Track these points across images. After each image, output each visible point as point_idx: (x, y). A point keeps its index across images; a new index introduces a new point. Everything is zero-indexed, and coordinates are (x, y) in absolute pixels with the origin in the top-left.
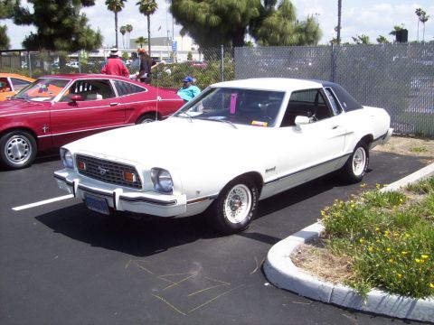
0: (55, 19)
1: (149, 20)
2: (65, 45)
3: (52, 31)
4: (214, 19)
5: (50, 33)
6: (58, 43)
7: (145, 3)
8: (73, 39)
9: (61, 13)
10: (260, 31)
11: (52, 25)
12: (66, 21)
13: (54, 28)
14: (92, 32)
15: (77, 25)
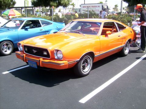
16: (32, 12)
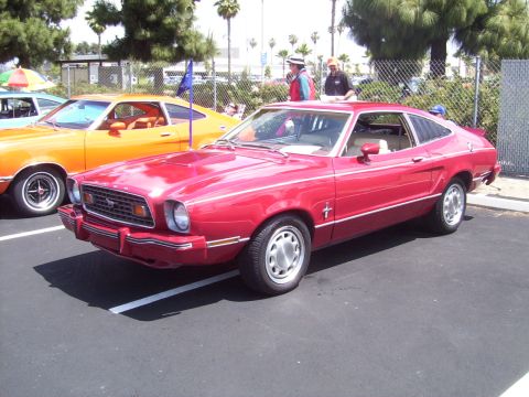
0: (153, 17)
1: (229, 25)
2: (166, 53)
3: (148, 34)
4: (428, 17)
5: (145, 36)
6: (156, 50)
7: (226, 4)
8: (176, 45)
9: (160, 10)
10: (480, 36)
11: (148, 26)
12: (168, 20)
13: (151, 30)
14: (201, 37)
15: (182, 26)
16: (115, 77)
